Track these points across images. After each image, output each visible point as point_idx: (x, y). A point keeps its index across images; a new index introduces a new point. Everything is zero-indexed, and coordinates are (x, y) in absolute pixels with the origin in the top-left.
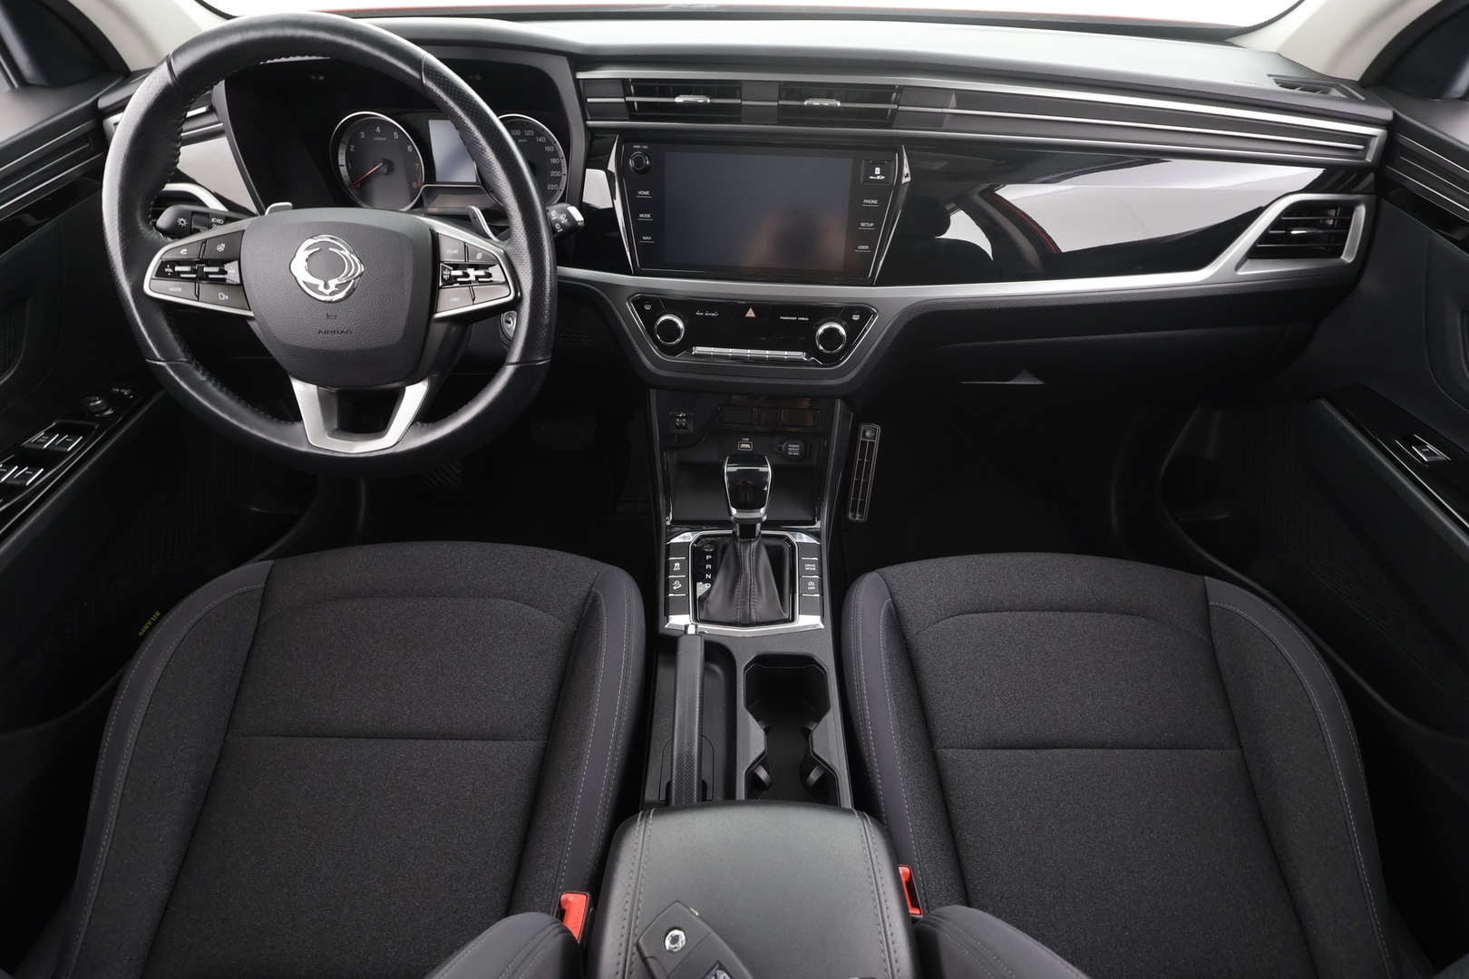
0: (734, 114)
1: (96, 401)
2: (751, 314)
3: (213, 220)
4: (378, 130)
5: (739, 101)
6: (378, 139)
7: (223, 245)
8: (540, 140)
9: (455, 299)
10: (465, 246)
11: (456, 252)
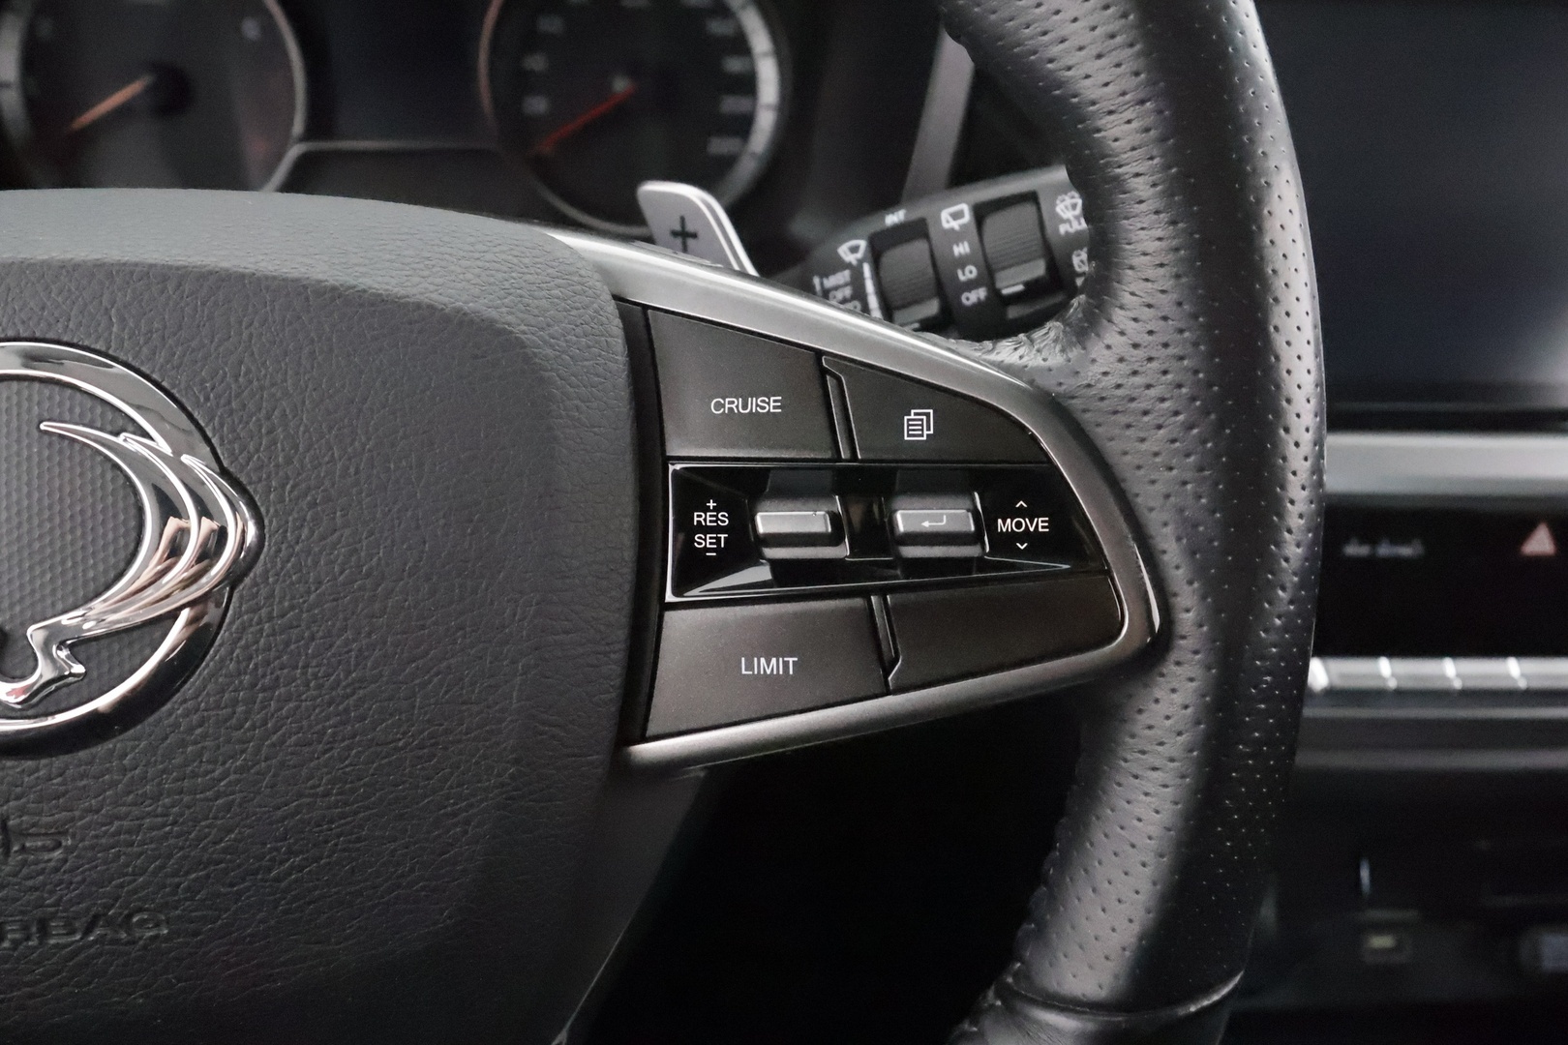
2: (1540, 543)
9: (769, 666)
10: (823, 372)
11: (771, 405)
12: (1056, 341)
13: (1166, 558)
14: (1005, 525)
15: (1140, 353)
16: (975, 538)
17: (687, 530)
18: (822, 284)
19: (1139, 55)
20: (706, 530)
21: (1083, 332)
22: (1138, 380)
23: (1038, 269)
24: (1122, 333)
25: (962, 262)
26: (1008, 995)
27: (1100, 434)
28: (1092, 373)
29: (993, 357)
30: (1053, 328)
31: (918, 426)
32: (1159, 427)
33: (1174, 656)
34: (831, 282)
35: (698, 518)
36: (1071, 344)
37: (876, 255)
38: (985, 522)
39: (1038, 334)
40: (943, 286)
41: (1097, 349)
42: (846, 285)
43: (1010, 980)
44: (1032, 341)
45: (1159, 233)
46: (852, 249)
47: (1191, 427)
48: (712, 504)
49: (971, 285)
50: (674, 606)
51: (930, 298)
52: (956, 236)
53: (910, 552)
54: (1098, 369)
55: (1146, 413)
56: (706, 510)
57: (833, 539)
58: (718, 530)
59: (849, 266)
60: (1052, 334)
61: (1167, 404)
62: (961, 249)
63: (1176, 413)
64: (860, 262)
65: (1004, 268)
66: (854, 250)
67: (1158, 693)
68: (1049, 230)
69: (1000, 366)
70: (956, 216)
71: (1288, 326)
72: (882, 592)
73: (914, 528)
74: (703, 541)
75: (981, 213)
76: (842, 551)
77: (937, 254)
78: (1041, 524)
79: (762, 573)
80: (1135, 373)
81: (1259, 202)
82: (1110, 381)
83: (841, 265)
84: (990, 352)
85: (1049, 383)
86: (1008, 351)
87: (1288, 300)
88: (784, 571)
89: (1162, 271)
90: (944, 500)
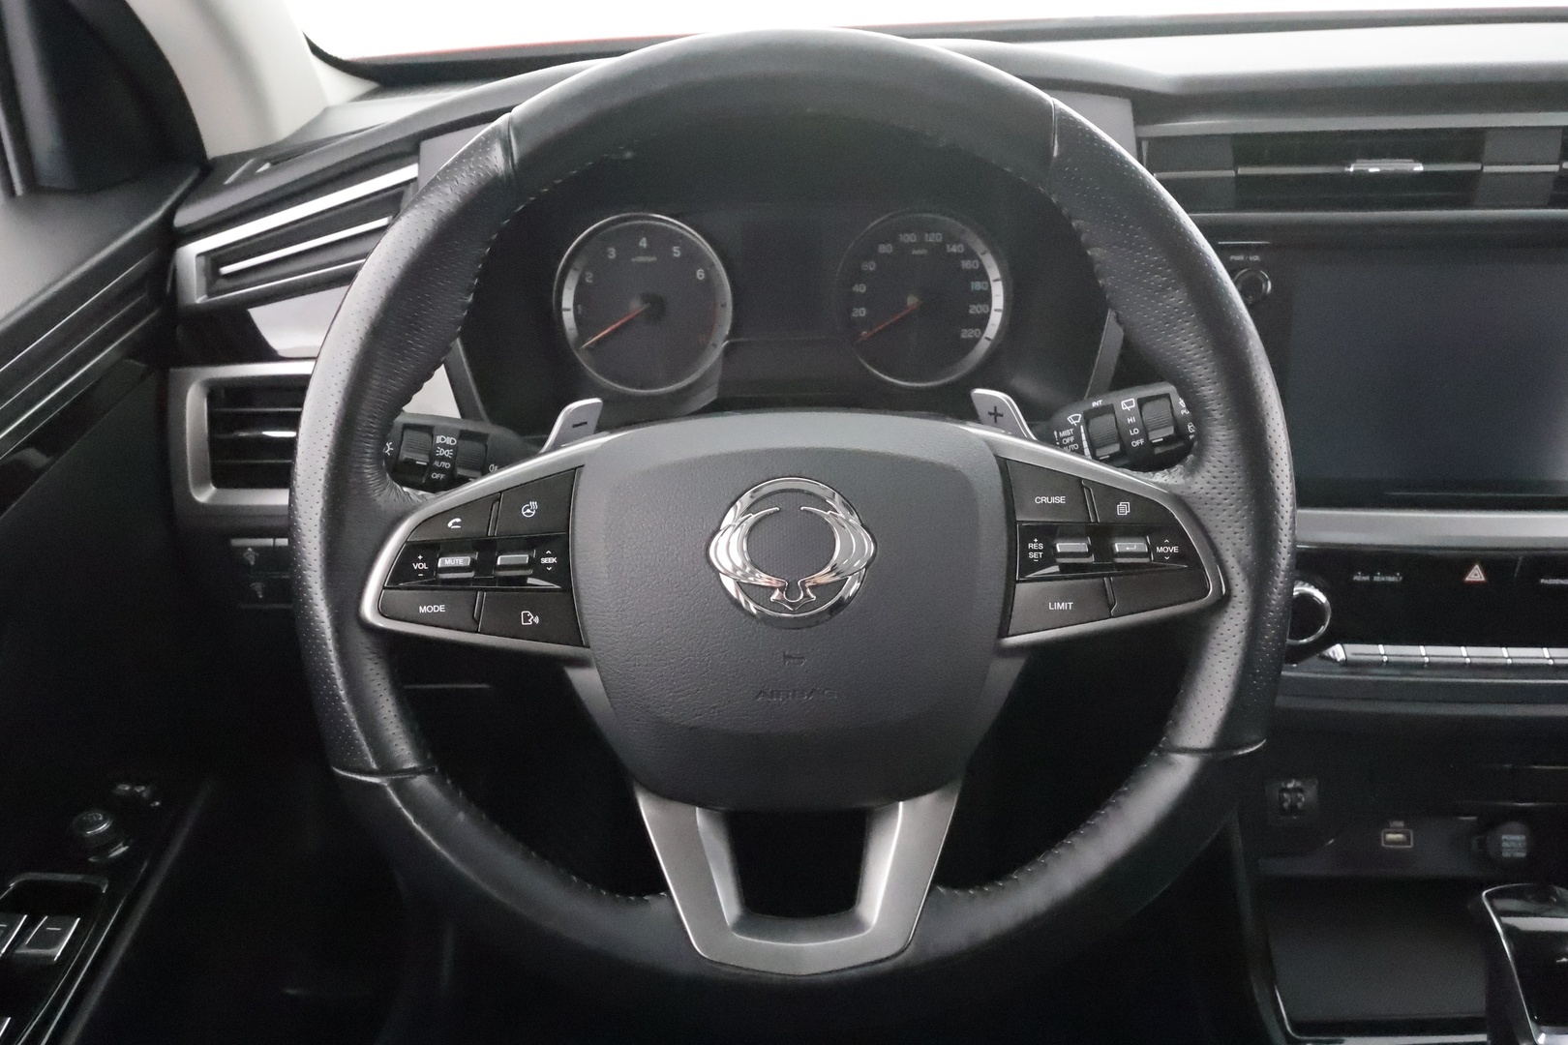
0: (1460, 190)
1: (100, 823)
2: (1476, 575)
3: (439, 439)
4: (643, 243)
5: (1475, 167)
6: (641, 259)
7: (534, 504)
8: (954, 249)
9: (1061, 606)
10: (1082, 487)
11: (1061, 500)
12: (1181, 474)
13: (1228, 564)
14: (1160, 550)
15: (1217, 481)
16: (1147, 555)
17: (1025, 551)
18: (1058, 435)
19: (1214, 365)
20: (1034, 551)
21: (1192, 471)
22: (1215, 491)
23: (1170, 431)
24: (1209, 472)
25: (1132, 426)
26: (1160, 752)
27: (1200, 513)
28: (1196, 488)
29: (1154, 480)
30: (1179, 468)
31: (1123, 509)
32: (1224, 510)
33: (1231, 604)
34: (1063, 434)
35: (1030, 546)
36: (1188, 475)
37: (1087, 421)
38: (1152, 548)
39: (1173, 470)
40: (1121, 437)
41: (1198, 478)
42: (1071, 435)
43: (1161, 746)
44: (1170, 473)
45: (1224, 433)
46: (1074, 418)
47: (1237, 511)
48: (1036, 540)
49: (1136, 438)
50: (1019, 582)
51: (1115, 443)
52: (1129, 414)
53: (1119, 560)
54: (1198, 486)
55: (1219, 504)
56: (1034, 542)
57: (1087, 555)
58: (1040, 551)
59: (1072, 426)
60: (1179, 470)
61: (1227, 501)
62: (1130, 420)
63: (1232, 505)
64: (1079, 424)
65: (1153, 430)
66: (1075, 418)
67: (1225, 620)
68: (1176, 413)
69: (1155, 483)
70: (1128, 404)
71: (1278, 470)
72: (1109, 576)
73: (1123, 550)
74: (1033, 555)
75: (1141, 403)
76: (1091, 559)
77: (1119, 422)
78: (1175, 549)
79: (1055, 569)
80: (1214, 488)
81: (1264, 421)
82: (1203, 491)
83: (1069, 426)
84: (1152, 478)
85: (1178, 492)
86: (1160, 477)
87: (1277, 460)
88: (1064, 568)
89: (1224, 448)
90: (1134, 539)
